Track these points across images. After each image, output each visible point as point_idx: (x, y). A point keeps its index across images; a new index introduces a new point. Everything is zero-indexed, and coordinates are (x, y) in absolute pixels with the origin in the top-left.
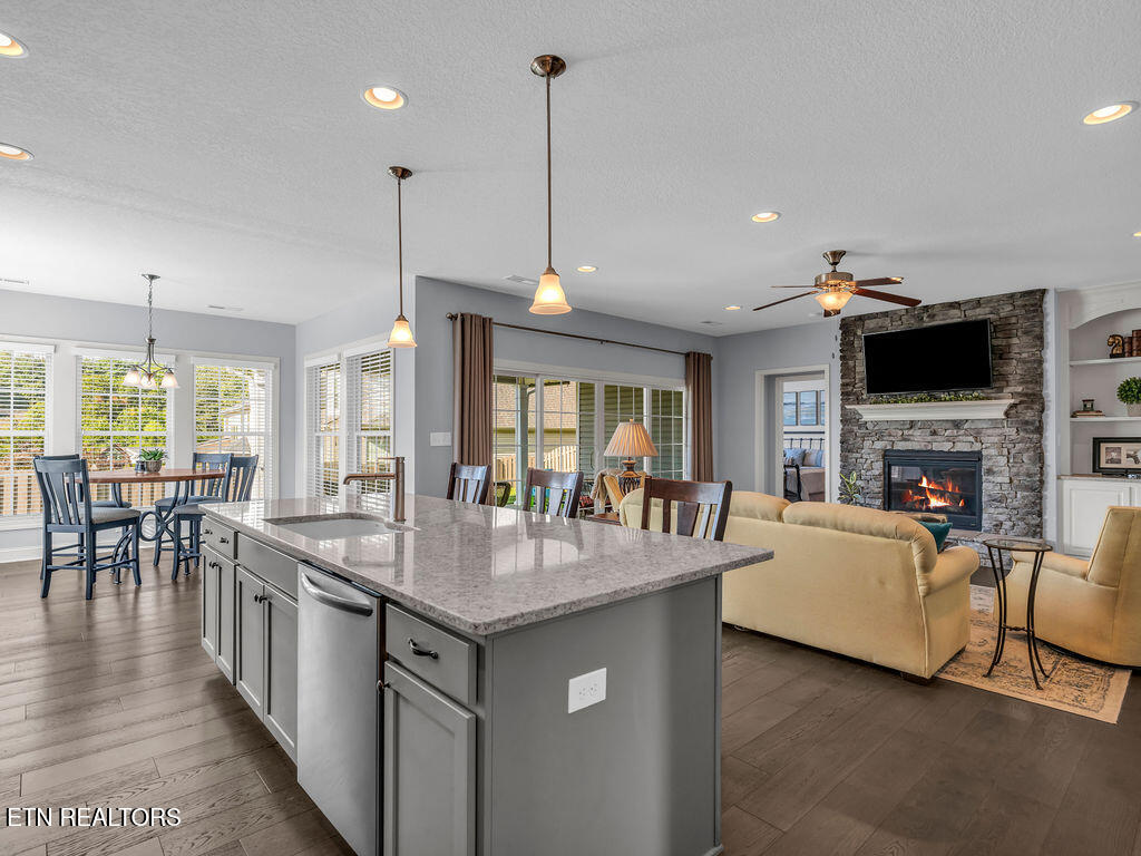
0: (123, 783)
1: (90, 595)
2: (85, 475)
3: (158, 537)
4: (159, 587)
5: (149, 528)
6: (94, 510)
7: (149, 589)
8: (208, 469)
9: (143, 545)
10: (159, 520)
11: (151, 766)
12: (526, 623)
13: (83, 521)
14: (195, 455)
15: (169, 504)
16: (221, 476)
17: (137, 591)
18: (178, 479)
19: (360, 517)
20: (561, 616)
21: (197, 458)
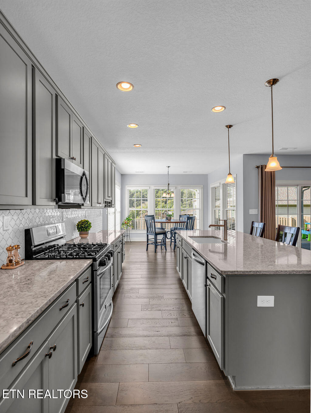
0: (157, 297)
1: (156, 252)
2: (154, 221)
3: (171, 238)
4: (171, 252)
5: (169, 235)
6: (156, 230)
7: (169, 252)
8: (183, 219)
9: (167, 240)
10: (171, 233)
11: (162, 295)
12: (239, 274)
13: (154, 233)
14: (180, 215)
15: (173, 229)
16: (186, 222)
17: (166, 252)
18: (175, 223)
19: (216, 238)
20: (252, 274)
21: (180, 216)
